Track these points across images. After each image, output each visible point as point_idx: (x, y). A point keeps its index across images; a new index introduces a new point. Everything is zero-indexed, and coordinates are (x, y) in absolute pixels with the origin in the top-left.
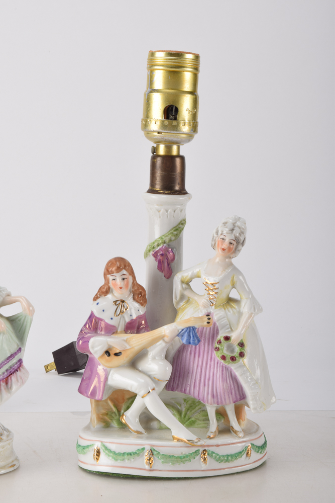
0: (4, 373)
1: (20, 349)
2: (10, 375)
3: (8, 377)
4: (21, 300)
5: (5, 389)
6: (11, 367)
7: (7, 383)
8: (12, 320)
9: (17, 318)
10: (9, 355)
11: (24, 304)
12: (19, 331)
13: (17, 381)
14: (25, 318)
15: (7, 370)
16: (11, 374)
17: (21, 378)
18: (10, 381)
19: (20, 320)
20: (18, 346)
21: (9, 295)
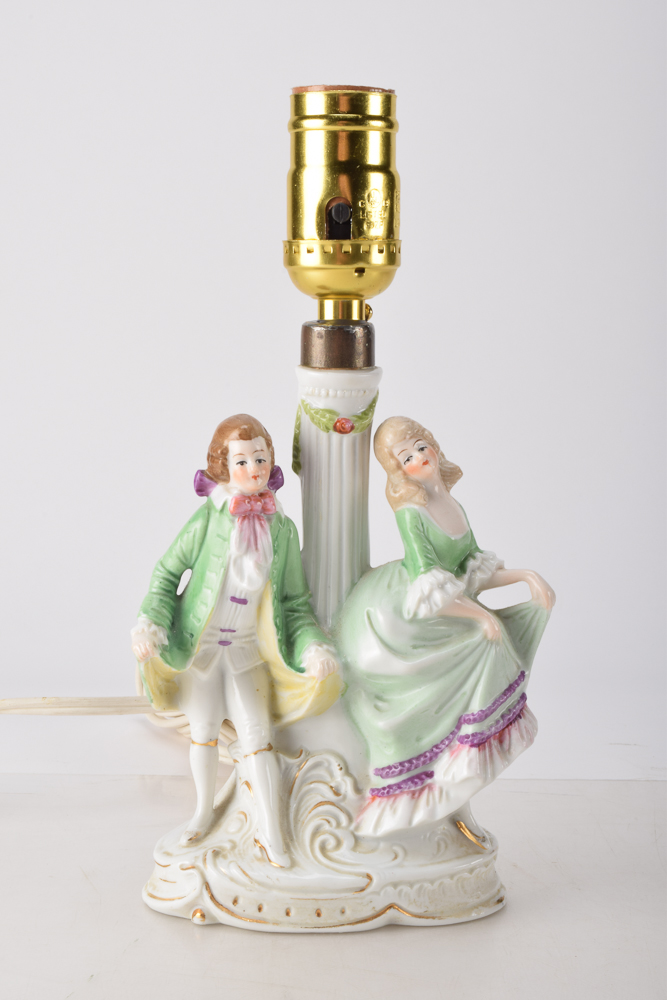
0: (497, 722)
1: (523, 675)
2: (507, 726)
3: (503, 729)
4: (530, 578)
5: (499, 752)
6: (510, 710)
7: (501, 742)
8: (505, 616)
9: (517, 613)
10: (505, 687)
11: (536, 585)
12: (521, 639)
13: (522, 736)
14: (536, 613)
15: (503, 716)
16: (511, 724)
17: (527, 731)
18: (507, 736)
19: (522, 618)
20: (519, 667)
21: (501, 568)
